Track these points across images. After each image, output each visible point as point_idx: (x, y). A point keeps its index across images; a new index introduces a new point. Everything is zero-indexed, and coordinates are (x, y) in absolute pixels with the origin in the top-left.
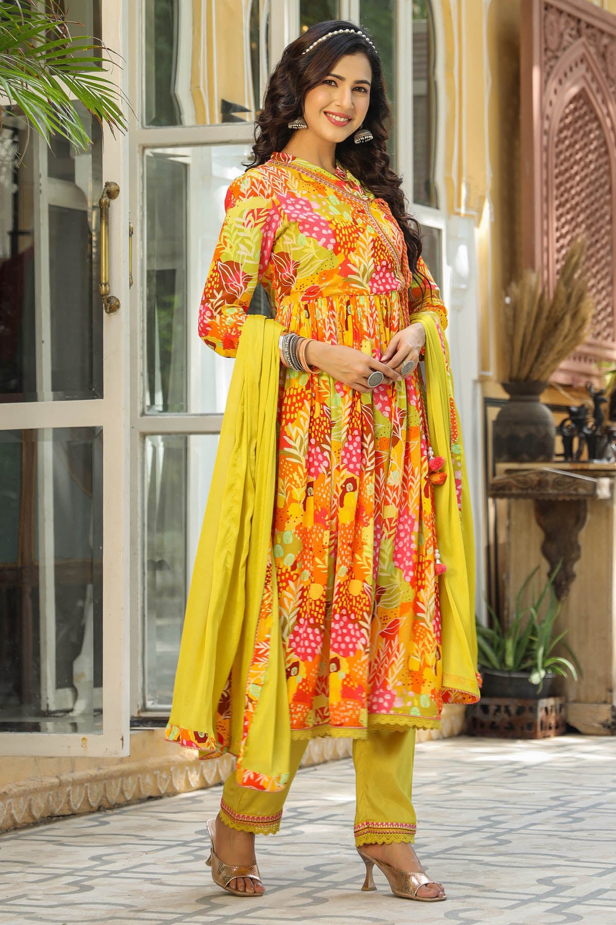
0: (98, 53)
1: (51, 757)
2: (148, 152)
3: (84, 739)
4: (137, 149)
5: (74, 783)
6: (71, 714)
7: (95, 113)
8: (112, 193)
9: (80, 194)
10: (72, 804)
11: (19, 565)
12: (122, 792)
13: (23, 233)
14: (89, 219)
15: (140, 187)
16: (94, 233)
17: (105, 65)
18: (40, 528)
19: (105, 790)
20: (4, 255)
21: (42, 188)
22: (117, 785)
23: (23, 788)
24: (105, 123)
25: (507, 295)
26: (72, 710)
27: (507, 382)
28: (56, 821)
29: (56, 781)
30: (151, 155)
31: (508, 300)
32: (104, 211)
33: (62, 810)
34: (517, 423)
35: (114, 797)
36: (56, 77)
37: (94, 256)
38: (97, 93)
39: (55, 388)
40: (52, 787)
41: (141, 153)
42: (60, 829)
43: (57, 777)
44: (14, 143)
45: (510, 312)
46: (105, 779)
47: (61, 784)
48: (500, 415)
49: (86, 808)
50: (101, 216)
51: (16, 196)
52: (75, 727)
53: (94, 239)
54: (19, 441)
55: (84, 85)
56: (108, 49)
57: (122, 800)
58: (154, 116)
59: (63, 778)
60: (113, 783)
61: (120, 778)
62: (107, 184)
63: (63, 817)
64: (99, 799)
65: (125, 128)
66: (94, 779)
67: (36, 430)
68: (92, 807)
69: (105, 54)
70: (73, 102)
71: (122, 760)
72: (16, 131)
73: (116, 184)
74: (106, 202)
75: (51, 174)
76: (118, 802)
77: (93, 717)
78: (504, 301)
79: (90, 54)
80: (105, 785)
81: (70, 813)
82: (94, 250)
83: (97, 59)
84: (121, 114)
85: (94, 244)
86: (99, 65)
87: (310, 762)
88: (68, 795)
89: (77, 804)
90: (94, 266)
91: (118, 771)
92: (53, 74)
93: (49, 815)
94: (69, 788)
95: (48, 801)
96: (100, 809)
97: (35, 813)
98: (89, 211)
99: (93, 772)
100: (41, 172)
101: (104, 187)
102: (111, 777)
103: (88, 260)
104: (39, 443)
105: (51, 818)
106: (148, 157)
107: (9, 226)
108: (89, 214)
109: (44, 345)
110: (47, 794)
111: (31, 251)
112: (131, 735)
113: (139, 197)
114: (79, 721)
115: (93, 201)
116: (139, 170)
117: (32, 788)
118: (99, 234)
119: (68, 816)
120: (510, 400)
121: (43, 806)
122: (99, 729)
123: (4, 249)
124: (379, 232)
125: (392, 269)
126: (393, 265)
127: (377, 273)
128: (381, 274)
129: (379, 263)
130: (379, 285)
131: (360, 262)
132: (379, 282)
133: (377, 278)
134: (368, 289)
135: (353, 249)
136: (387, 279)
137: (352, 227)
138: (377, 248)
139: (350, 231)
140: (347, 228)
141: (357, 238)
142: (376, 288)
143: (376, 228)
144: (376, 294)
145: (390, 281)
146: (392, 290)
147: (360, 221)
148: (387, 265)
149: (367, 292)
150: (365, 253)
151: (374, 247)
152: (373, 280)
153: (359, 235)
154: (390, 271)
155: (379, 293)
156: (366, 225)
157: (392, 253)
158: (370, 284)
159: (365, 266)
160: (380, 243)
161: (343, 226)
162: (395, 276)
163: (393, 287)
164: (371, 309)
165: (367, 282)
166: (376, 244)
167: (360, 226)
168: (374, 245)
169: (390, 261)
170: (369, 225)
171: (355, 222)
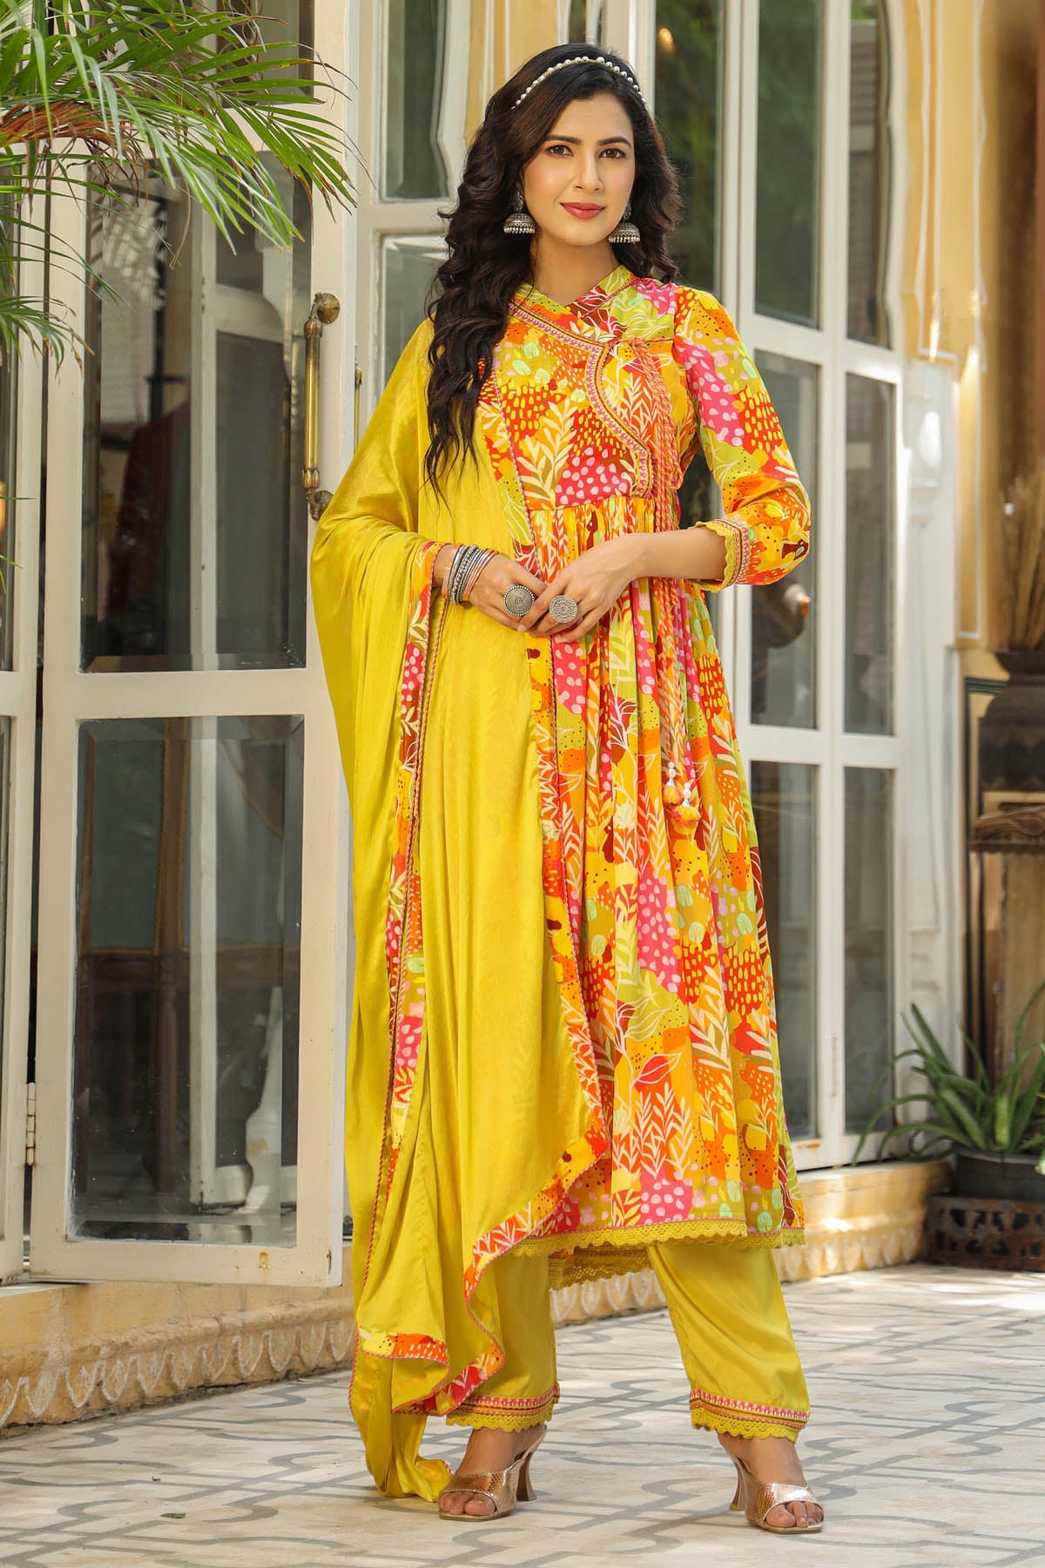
0: (306, 71)
1: (206, 1285)
2: (390, 243)
3: (263, 1254)
4: (371, 237)
5: (247, 1330)
6: (240, 1211)
7: (300, 175)
8: (326, 313)
9: (271, 314)
10: (242, 1365)
11: (156, 952)
12: (328, 1347)
13: (172, 379)
14: (286, 358)
15: (375, 301)
16: (293, 383)
17: (318, 92)
18: (193, 886)
19: (298, 1342)
20: (139, 416)
21: (207, 302)
22: (318, 1335)
23: (156, 1336)
24: (316, 193)
25: (1007, 501)
26: (243, 1204)
27: (1006, 650)
28: (213, 1394)
29: (214, 1325)
30: (394, 248)
31: (1009, 509)
32: (311, 343)
33: (223, 1375)
34: (1022, 722)
35: (313, 1357)
36: (231, 112)
37: (293, 422)
38: (305, 141)
39: (221, 648)
40: (207, 1336)
41: (377, 243)
42: (221, 1408)
43: (216, 1319)
44: (159, 224)
45: (1012, 531)
46: (299, 1324)
47: (223, 1332)
48: (991, 709)
49: (267, 1375)
50: (307, 352)
51: (160, 316)
52: (248, 1233)
53: (294, 391)
54: (159, 737)
55: (282, 126)
56: (327, 65)
57: (326, 1361)
58: (401, 180)
59: (227, 1320)
60: (313, 1332)
61: (325, 1323)
62: (319, 297)
63: (228, 1388)
64: (288, 1358)
65: (352, 201)
66: (279, 1325)
67: (189, 718)
68: (276, 1372)
69: (319, 73)
70: (260, 154)
71: (327, 1293)
72: (162, 203)
73: (333, 298)
74: (316, 328)
75: (220, 279)
76: (320, 1365)
77: (279, 1216)
78: (1002, 510)
79: (292, 73)
80: (298, 1335)
81: (238, 1381)
82: (294, 411)
83: (305, 83)
84: (345, 177)
85: (293, 401)
86: (307, 93)
88: (235, 1351)
89: (250, 1366)
90: (293, 438)
91: (321, 1310)
92: (226, 105)
93: (201, 1383)
94: (237, 1338)
95: (200, 1360)
96: (288, 1376)
97: (176, 1380)
98: (287, 345)
99: (276, 1312)
100: (204, 274)
101: (312, 303)
102: (308, 1321)
103: (283, 428)
104: (194, 742)
105: (204, 1390)
106: (389, 251)
107: (148, 368)
108: (286, 350)
109: (204, 573)
110: (198, 1348)
111: (186, 410)
113: (372, 319)
114: (256, 1223)
115: (294, 327)
116: (373, 275)
117: (172, 1336)
118: (303, 383)
119: (235, 1386)
120: (1010, 683)
121: (191, 1368)
122: (289, 1238)
123: (137, 406)
124: (593, 399)
125: (613, 459)
126: (614, 452)
127: (573, 469)
128: (585, 470)
129: (579, 453)
130: (576, 489)
131: (541, 454)
132: (581, 484)
133: (576, 477)
134: (553, 500)
135: (532, 433)
136: (597, 477)
137: (540, 394)
138: (583, 425)
139: (531, 401)
140: (527, 396)
141: (542, 413)
142: (569, 496)
143: (591, 392)
144: (568, 506)
145: (603, 479)
146: (607, 496)
147: (562, 384)
148: (597, 454)
149: (549, 504)
150: (558, 437)
151: (576, 426)
152: (565, 483)
153: (547, 407)
154: (606, 463)
155: (575, 504)
156: (572, 390)
157: (616, 431)
158: (560, 490)
159: (548, 461)
160: (590, 416)
161: (519, 393)
162: (621, 469)
163: (607, 489)
164: (555, 533)
165: (553, 487)
166: (581, 420)
167: (559, 391)
168: (576, 422)
169: (605, 446)
170: (580, 387)
171: (553, 385)
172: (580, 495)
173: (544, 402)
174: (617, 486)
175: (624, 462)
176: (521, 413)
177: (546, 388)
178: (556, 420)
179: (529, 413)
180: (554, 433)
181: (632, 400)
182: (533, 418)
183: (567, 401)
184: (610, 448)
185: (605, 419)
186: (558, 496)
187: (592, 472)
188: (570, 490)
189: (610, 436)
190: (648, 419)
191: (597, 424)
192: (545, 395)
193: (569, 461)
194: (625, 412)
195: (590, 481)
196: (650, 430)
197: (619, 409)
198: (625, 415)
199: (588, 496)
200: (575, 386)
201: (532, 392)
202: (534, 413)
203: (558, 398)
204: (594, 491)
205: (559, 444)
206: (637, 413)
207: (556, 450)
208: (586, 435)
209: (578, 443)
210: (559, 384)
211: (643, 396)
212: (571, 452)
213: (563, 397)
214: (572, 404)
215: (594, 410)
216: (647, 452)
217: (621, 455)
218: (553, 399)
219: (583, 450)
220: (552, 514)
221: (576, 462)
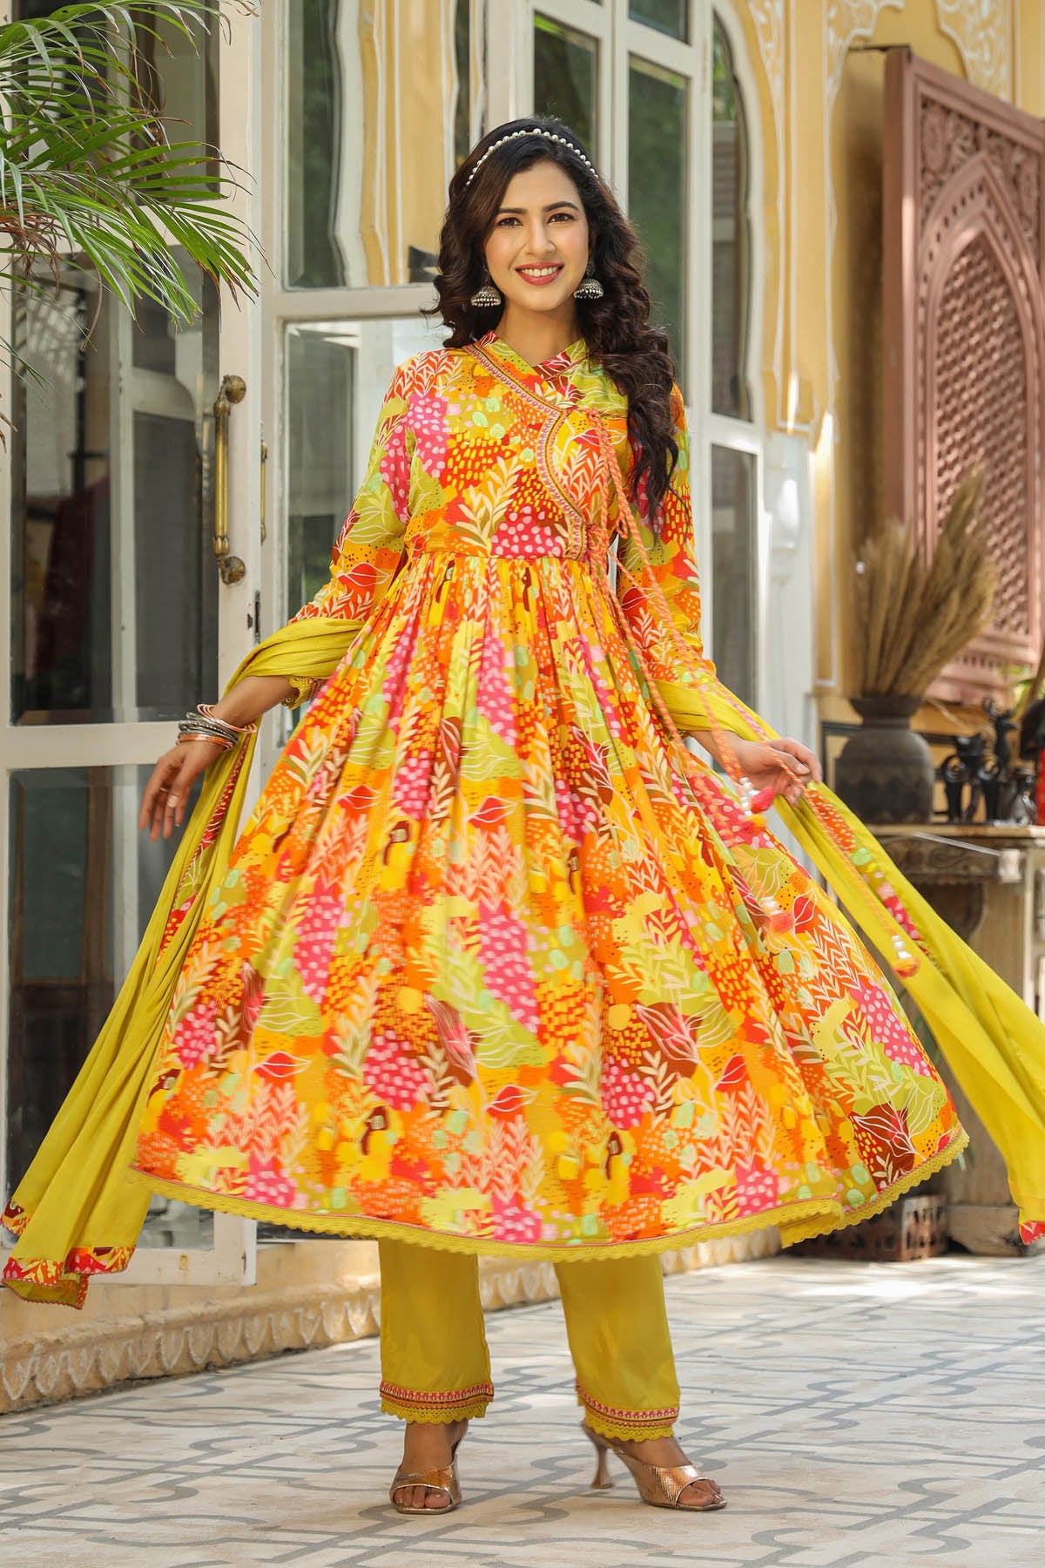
0: (213, 169)
1: (133, 1286)
2: (292, 329)
3: (184, 1257)
4: (274, 322)
5: (168, 1327)
6: (163, 1218)
7: (208, 267)
8: (234, 393)
9: (184, 395)
10: (164, 1359)
11: (83, 982)
12: (244, 1341)
13: (93, 456)
14: (198, 435)
15: (279, 384)
16: (205, 457)
17: (224, 188)
18: (117, 921)
19: (216, 1337)
20: (62, 490)
21: (124, 384)
22: (235, 1330)
23: (86, 1334)
24: (223, 285)
25: (859, 559)
26: (164, 1212)
27: (858, 696)
28: (139, 1386)
29: (138, 1322)
30: (296, 333)
31: (860, 567)
32: (220, 421)
33: (147, 1368)
34: (872, 762)
35: (230, 1349)
36: (145, 209)
37: (204, 493)
38: (211, 234)
39: (142, 701)
40: (132, 1333)
41: (280, 330)
42: (145, 1398)
43: (141, 1317)
44: (79, 312)
45: (864, 587)
46: (218, 1321)
47: (147, 1329)
48: (847, 749)
49: (187, 1367)
50: (217, 430)
51: (81, 398)
52: (169, 1239)
53: (206, 465)
54: (84, 785)
55: (190, 221)
56: (229, 163)
57: (242, 1354)
58: (301, 271)
59: (151, 1318)
60: (230, 1328)
61: (241, 1320)
62: (227, 379)
63: (151, 1380)
64: (208, 1351)
65: (255, 291)
66: (199, 1321)
67: (112, 767)
68: (195, 1365)
69: (224, 171)
70: (172, 249)
71: (243, 1291)
72: (82, 294)
73: (240, 379)
74: (224, 408)
75: (138, 362)
76: (237, 1357)
77: (197, 1222)
78: (854, 568)
79: (200, 171)
80: (216, 1330)
81: (160, 1373)
82: (205, 483)
83: (211, 179)
84: (248, 268)
85: (205, 474)
86: (214, 190)
87: (542, 1296)
88: (158, 1346)
89: (172, 1360)
90: (205, 509)
91: (237, 1308)
92: (140, 203)
93: (127, 1376)
94: (160, 1334)
95: (126, 1355)
96: (208, 1368)
97: (104, 1373)
98: (198, 421)
99: (198, 1309)
100: (121, 358)
101: (221, 384)
102: (225, 1317)
103: (195, 500)
104: (117, 790)
105: (132, 1381)
106: (292, 336)
107: (70, 445)
108: (197, 427)
109: (124, 634)
110: (125, 1343)
111: (105, 485)
112: (258, 1252)
113: (277, 399)
114: (174, 1228)
115: (204, 406)
116: (277, 357)
117: (100, 1333)
118: (213, 459)
119: (158, 1378)
120: (863, 726)
121: (118, 1362)
122: (208, 1242)
123: (62, 481)
124: (540, 461)
125: (549, 522)
126: (550, 516)
127: (510, 524)
128: (521, 527)
129: (517, 508)
130: (512, 543)
131: (482, 504)
132: (516, 539)
133: (512, 531)
134: (489, 548)
135: (476, 483)
136: (532, 536)
137: (492, 448)
138: (525, 484)
139: (482, 453)
140: (478, 448)
141: (489, 466)
142: (504, 548)
143: (539, 455)
144: (501, 557)
145: (538, 540)
146: (540, 556)
147: (515, 441)
148: (534, 514)
149: (484, 551)
150: (499, 491)
151: (519, 483)
152: (502, 535)
153: (495, 461)
154: (542, 524)
155: (509, 557)
156: (523, 447)
157: (556, 497)
158: (496, 540)
159: (487, 511)
160: (533, 477)
161: (472, 445)
162: (555, 533)
163: (541, 550)
164: (488, 578)
165: (490, 536)
166: (524, 479)
167: (510, 447)
168: (519, 479)
169: (544, 508)
170: (531, 447)
171: (506, 440)
172: (515, 549)
173: (494, 456)
174: (550, 549)
175: (558, 527)
176: (470, 463)
177: (499, 443)
178: (500, 474)
179: (477, 465)
180: (496, 486)
181: (574, 467)
182: (480, 470)
183: (515, 459)
184: (547, 511)
185: (547, 483)
186: (495, 546)
187: (527, 530)
188: (505, 543)
189: (548, 501)
190: (587, 488)
191: (539, 486)
192: (496, 450)
193: (507, 514)
194: (566, 478)
195: (525, 538)
196: (587, 498)
197: (561, 476)
198: (565, 482)
199: (522, 552)
200: (527, 445)
201: (484, 445)
202: (481, 465)
203: (508, 454)
204: (529, 549)
205: (499, 496)
206: (577, 481)
207: (497, 501)
208: (526, 493)
209: (518, 500)
210: (511, 440)
211: (586, 466)
212: (510, 506)
213: (513, 454)
214: (520, 462)
215: (538, 472)
216: (582, 519)
217: (557, 519)
218: (501, 454)
219: (522, 506)
220: (486, 560)
221: (513, 517)
